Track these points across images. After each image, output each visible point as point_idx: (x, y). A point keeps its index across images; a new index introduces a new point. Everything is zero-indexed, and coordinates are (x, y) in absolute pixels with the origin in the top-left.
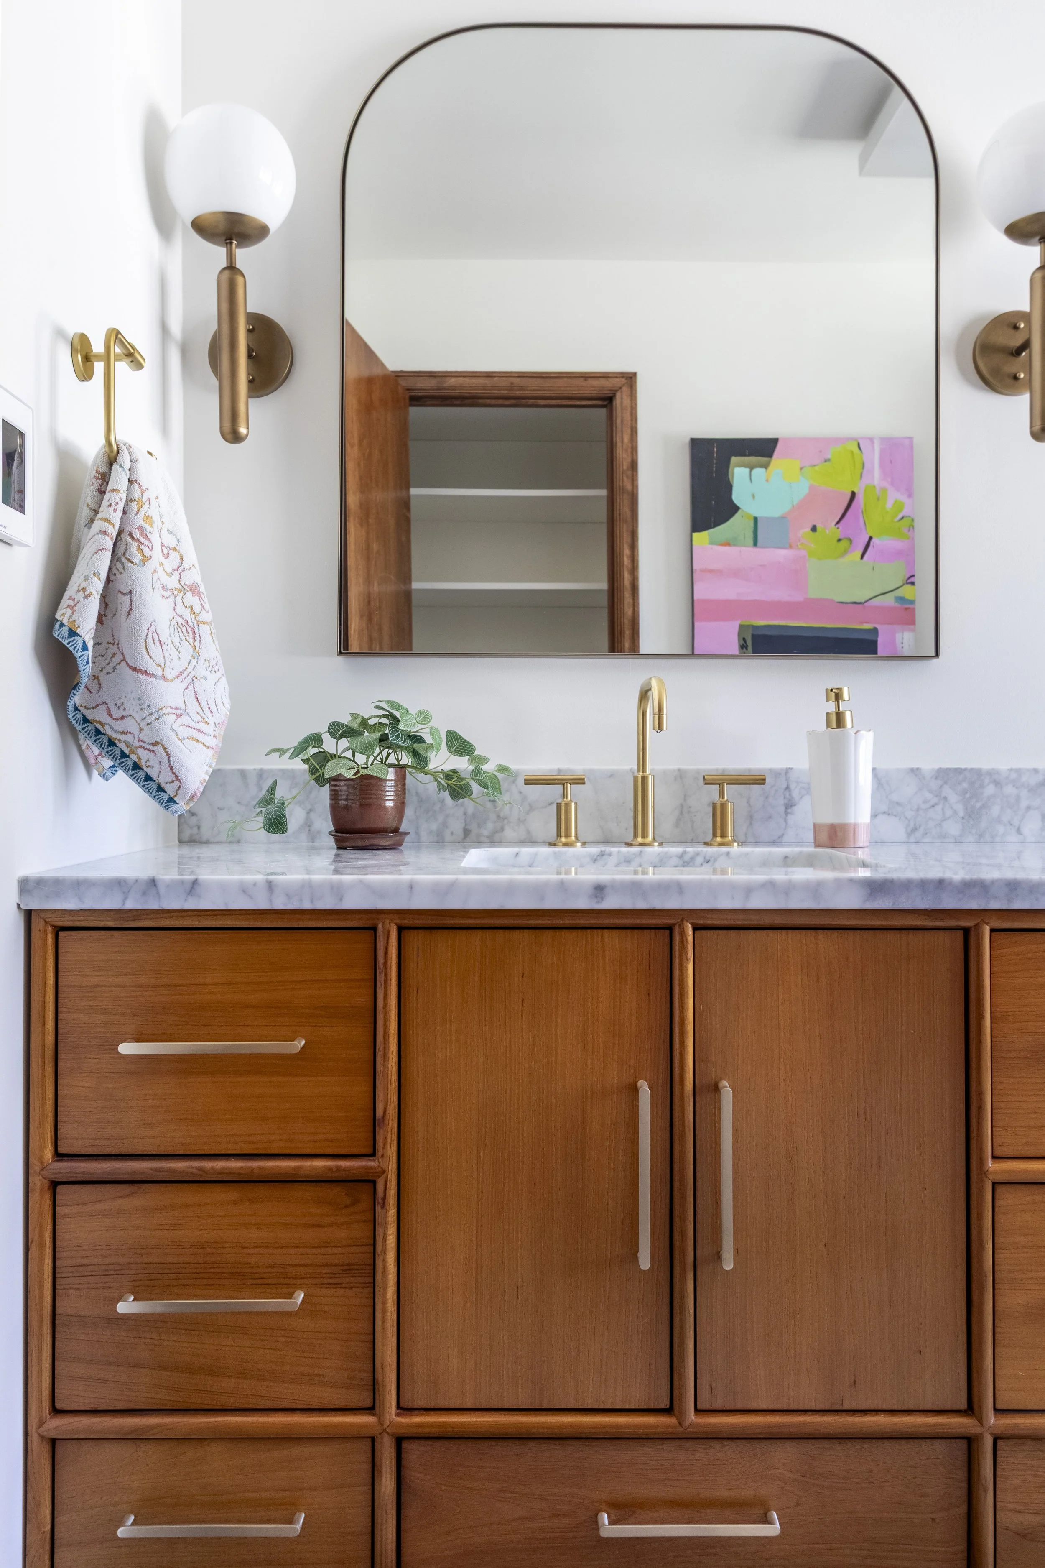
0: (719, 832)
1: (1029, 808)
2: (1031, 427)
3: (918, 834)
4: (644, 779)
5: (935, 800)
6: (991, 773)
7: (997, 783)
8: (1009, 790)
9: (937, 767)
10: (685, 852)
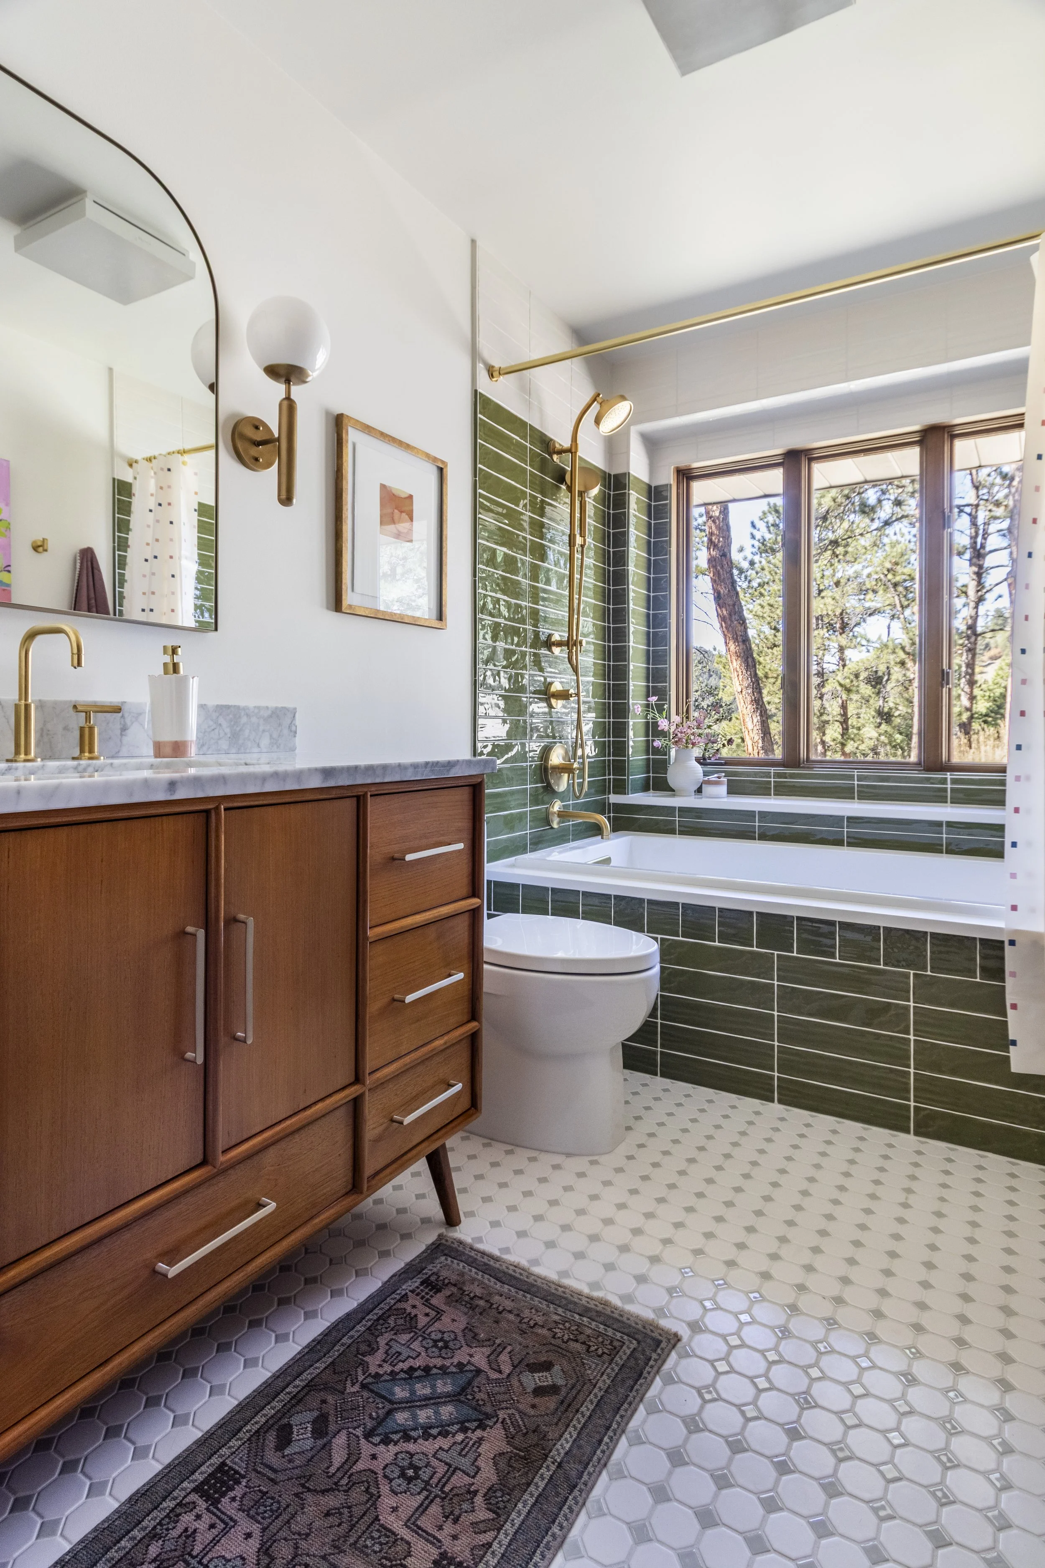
0: (87, 748)
1: (264, 731)
2: (279, 495)
3: (205, 748)
4: (27, 707)
5: (214, 726)
6: (245, 709)
7: (247, 715)
8: (254, 720)
9: (216, 703)
10: (79, 765)
